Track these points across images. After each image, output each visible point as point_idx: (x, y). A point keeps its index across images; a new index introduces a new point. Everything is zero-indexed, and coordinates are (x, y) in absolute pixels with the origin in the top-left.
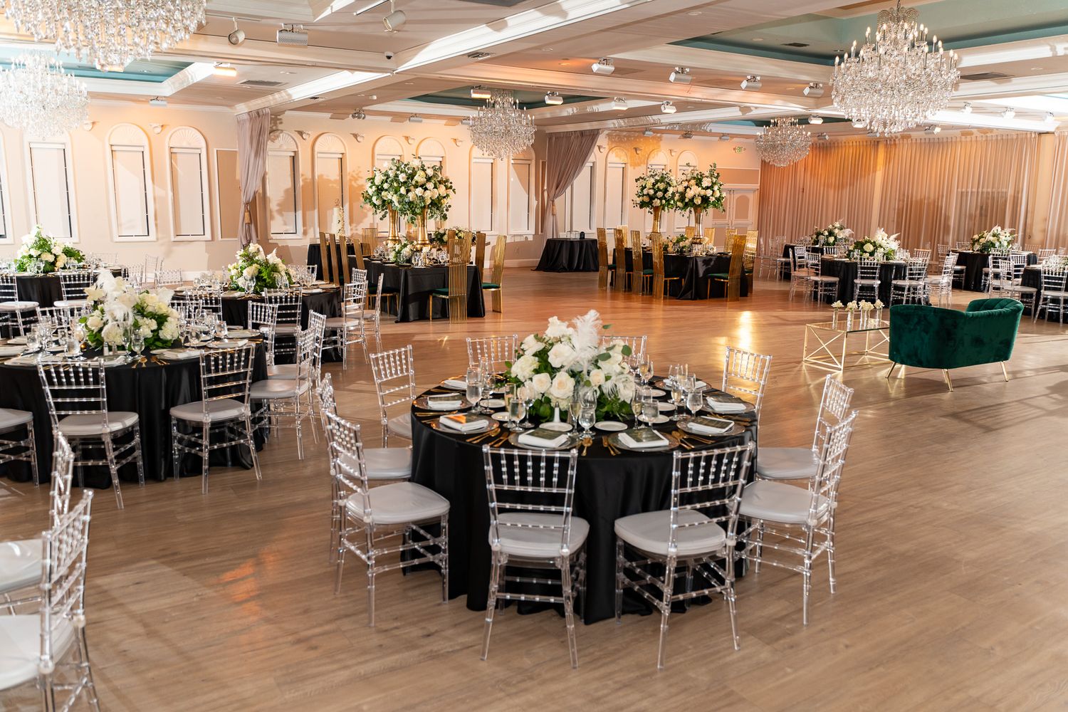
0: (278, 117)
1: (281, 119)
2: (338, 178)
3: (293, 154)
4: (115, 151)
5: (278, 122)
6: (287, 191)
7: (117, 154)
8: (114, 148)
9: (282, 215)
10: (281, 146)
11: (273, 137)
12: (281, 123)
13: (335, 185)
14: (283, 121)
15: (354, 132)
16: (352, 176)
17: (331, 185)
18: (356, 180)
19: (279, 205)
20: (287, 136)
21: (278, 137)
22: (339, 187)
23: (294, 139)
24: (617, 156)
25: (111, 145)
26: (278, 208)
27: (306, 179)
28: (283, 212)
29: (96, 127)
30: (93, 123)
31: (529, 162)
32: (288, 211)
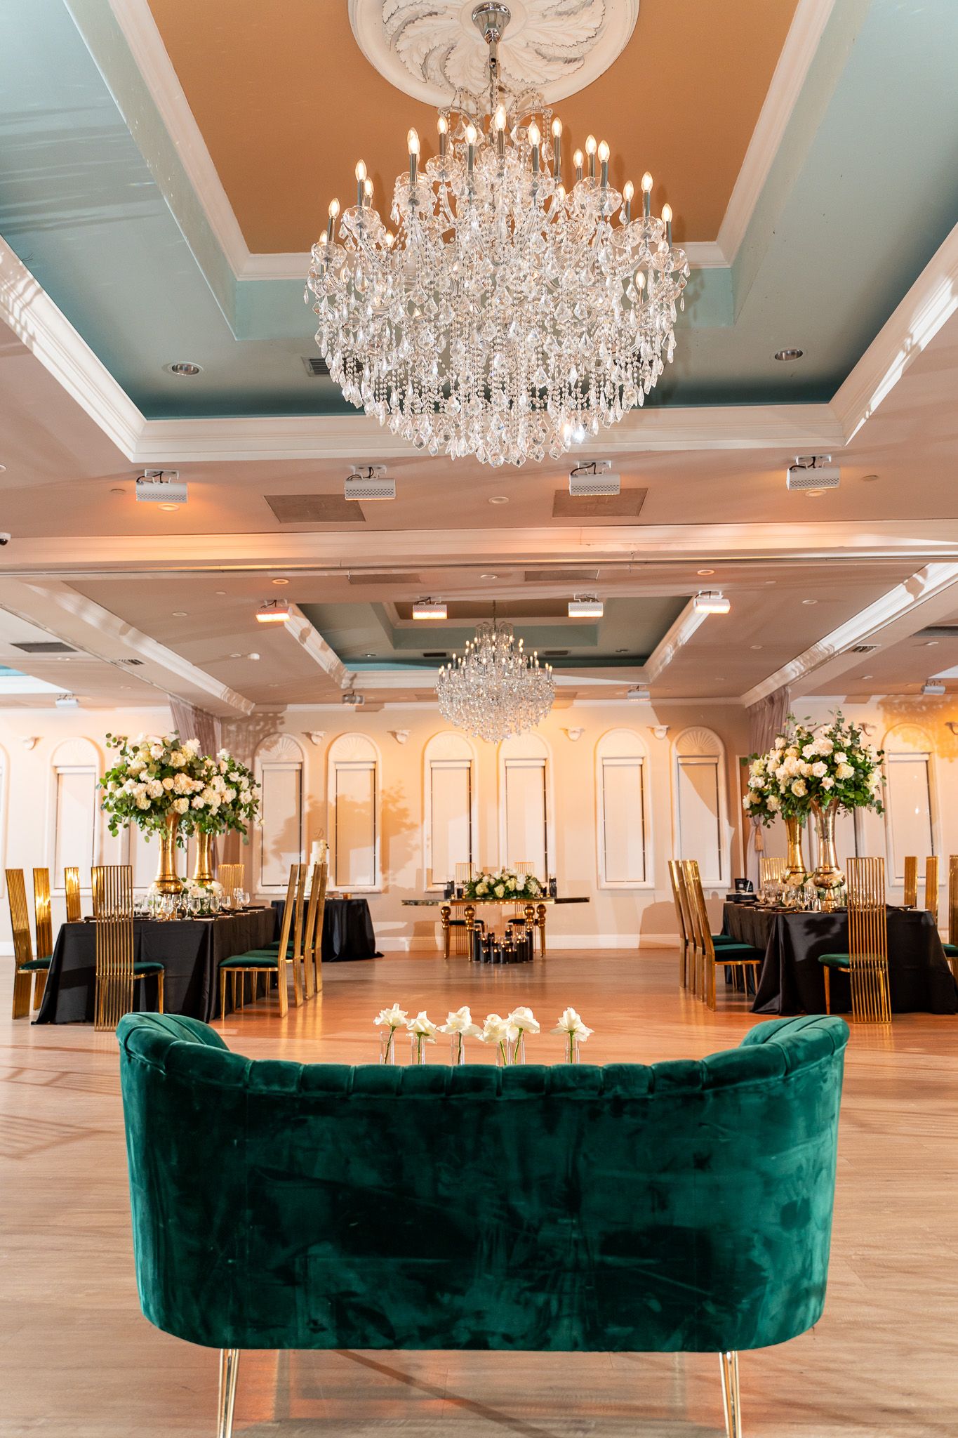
0: (279, 715)
1: (282, 718)
2: (369, 799)
3: (298, 767)
4: (62, 774)
5: (278, 722)
6: (289, 822)
7: (64, 779)
8: (59, 771)
9: (280, 857)
10: (279, 756)
11: (267, 744)
12: (282, 723)
13: (363, 811)
14: (286, 720)
15: (392, 730)
16: (389, 796)
17: (356, 811)
18: (395, 801)
19: (276, 842)
20: (289, 741)
21: (276, 742)
22: (370, 814)
23: (298, 745)
24: (905, 741)
25: (56, 767)
26: (273, 847)
27: (316, 802)
28: (282, 854)
29: (40, 743)
30: (36, 740)
31: (714, 760)
32: (290, 851)
